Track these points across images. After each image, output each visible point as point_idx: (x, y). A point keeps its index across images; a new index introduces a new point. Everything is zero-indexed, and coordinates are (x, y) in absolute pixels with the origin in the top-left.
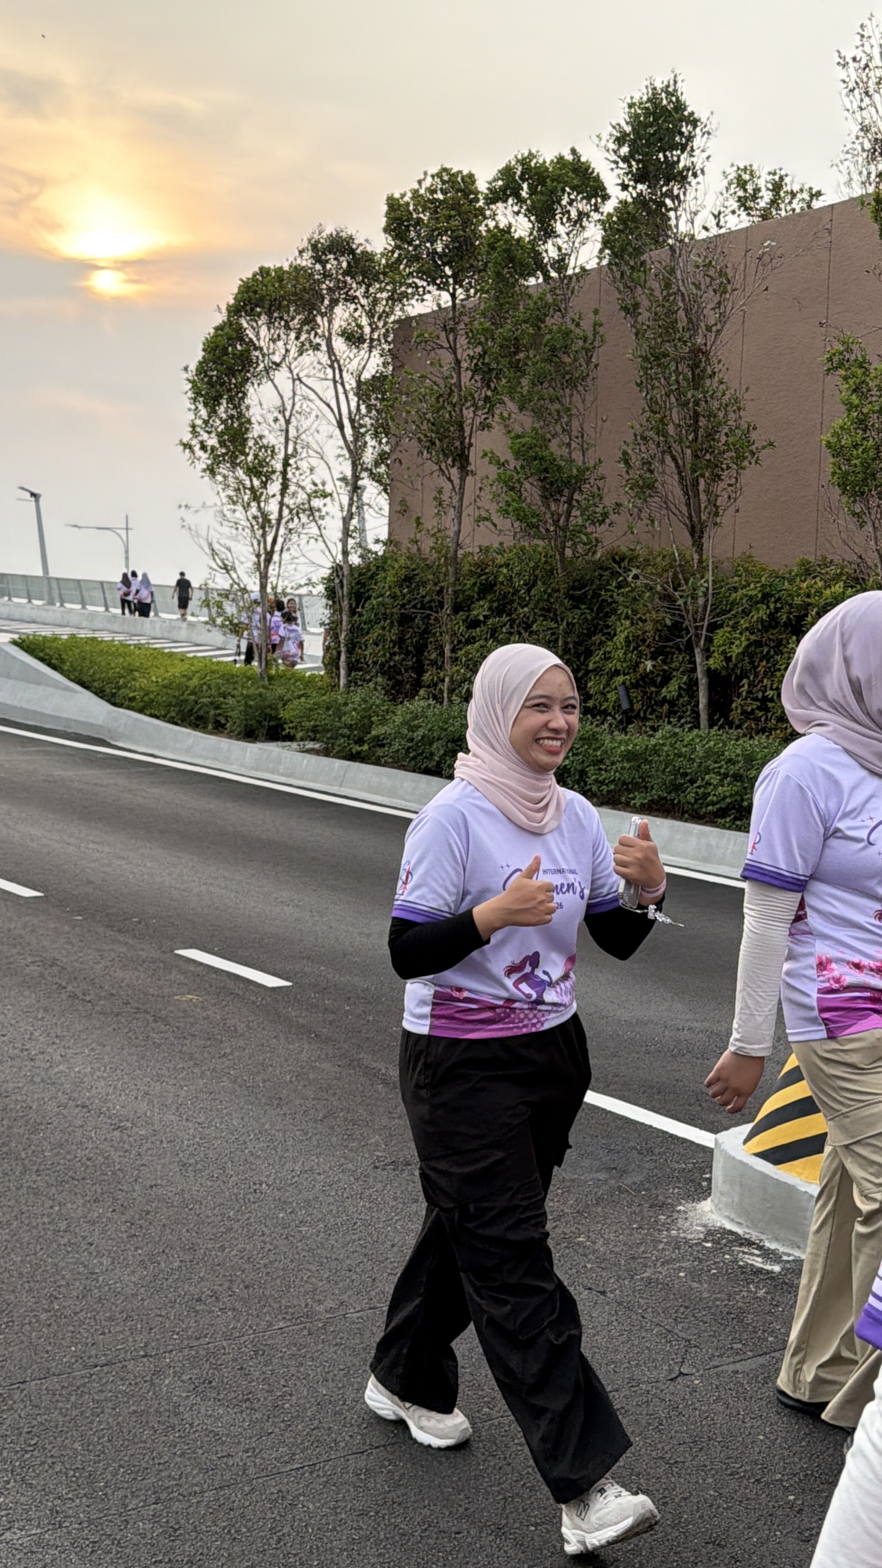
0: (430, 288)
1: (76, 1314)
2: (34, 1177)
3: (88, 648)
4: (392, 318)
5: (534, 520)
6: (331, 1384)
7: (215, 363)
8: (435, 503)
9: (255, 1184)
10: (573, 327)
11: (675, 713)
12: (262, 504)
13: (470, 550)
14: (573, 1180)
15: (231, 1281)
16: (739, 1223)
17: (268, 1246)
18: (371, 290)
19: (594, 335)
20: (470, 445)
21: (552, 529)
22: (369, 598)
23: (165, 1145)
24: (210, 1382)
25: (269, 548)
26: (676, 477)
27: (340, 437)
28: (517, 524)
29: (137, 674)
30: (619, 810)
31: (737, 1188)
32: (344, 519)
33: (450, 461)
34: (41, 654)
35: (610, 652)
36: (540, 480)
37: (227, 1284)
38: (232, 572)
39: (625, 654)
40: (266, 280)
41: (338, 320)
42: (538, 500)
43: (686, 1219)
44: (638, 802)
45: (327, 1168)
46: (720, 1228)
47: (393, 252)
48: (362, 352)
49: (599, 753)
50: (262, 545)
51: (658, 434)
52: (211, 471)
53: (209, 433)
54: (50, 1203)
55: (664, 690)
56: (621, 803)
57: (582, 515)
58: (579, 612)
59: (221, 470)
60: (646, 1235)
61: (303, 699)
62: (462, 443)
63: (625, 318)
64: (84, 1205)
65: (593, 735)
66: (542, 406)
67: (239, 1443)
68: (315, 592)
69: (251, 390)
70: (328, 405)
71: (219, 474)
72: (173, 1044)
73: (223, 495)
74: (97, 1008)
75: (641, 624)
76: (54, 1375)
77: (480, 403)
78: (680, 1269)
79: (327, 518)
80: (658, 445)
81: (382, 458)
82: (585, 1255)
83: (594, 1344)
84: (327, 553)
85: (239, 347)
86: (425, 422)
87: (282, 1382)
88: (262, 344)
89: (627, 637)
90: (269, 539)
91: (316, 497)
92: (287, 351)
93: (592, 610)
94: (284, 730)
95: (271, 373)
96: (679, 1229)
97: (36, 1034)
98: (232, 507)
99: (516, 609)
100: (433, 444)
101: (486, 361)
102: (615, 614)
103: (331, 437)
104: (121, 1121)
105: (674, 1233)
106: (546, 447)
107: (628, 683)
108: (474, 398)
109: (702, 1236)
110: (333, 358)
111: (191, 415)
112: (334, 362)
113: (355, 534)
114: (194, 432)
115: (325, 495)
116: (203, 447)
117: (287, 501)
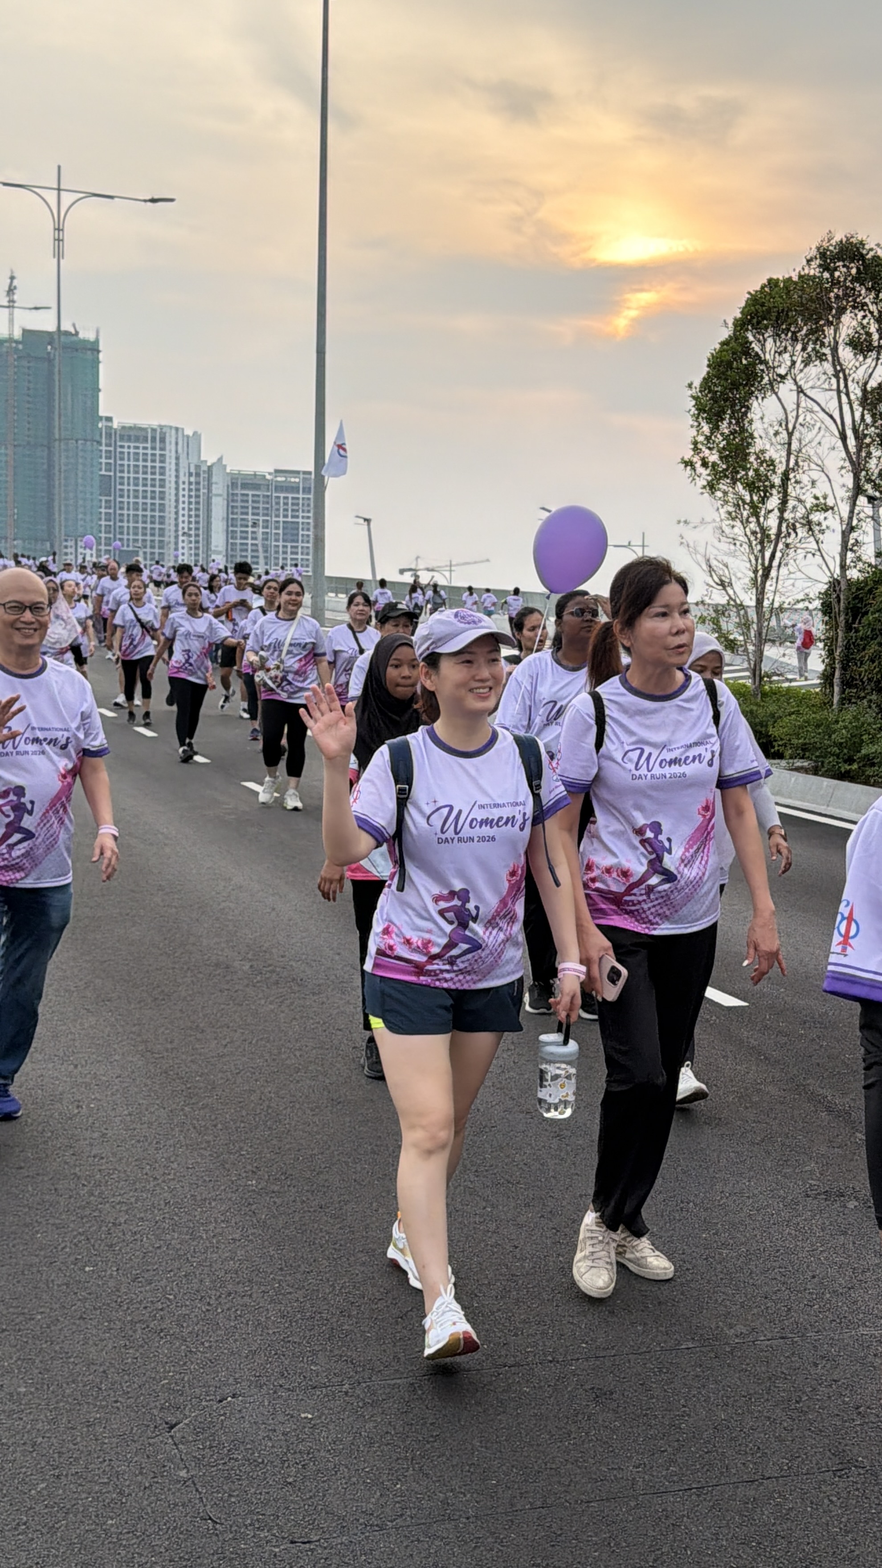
2: (472, 1178)
6: (731, 1411)
7: (719, 378)
9: (682, 1202)
12: (762, 519)
17: (687, 1266)
22: (866, 613)
24: (612, 1393)
25: (767, 563)
27: (842, 448)
32: (843, 532)
38: (728, 589)
40: (773, 293)
41: (845, 328)
45: (756, 1192)
48: (869, 360)
50: (760, 561)
52: (711, 487)
53: (710, 449)
54: (484, 1204)
59: (721, 486)
61: (793, 716)
64: (515, 1208)
68: (811, 607)
69: (755, 404)
70: (831, 417)
71: (719, 489)
73: (722, 511)
79: (827, 531)
84: (824, 567)
85: (744, 362)
88: (768, 357)
90: (768, 554)
91: (817, 510)
92: (794, 363)
94: (773, 747)
95: (776, 386)
98: (731, 522)
103: (834, 448)
110: (838, 368)
111: (694, 432)
112: (840, 372)
113: (855, 548)
114: (696, 449)
115: (826, 509)
116: (705, 464)
117: (786, 515)
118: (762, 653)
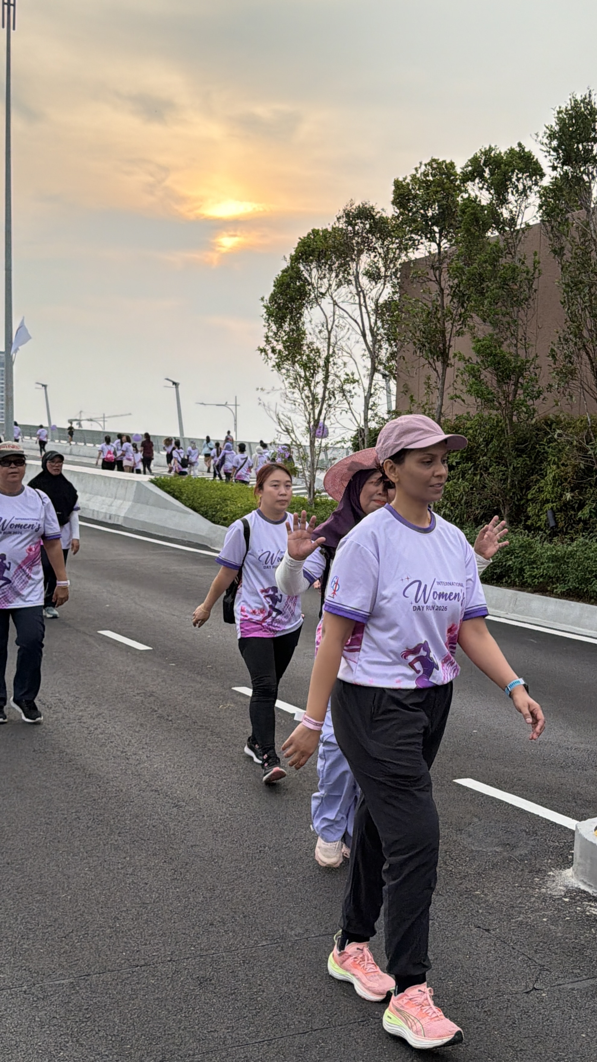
0: (424, 240)
1: (129, 930)
3: (198, 485)
4: (400, 261)
5: (490, 396)
6: (291, 986)
7: (282, 294)
8: (425, 386)
10: (518, 264)
11: (587, 529)
12: (312, 388)
13: (449, 418)
14: (478, 852)
15: (235, 912)
16: (589, 885)
17: (263, 890)
18: (386, 243)
19: (534, 270)
20: (450, 346)
21: (504, 402)
23: (205, 818)
24: (211, 980)
25: (316, 417)
26: (589, 366)
27: (363, 342)
28: (479, 400)
29: (229, 502)
30: (546, 596)
31: (589, 861)
32: (365, 397)
33: (435, 358)
34: (168, 489)
35: (543, 487)
36: (495, 370)
37: (232, 914)
38: (292, 434)
39: (553, 488)
40: (315, 239)
41: (363, 263)
42: (495, 382)
43: (554, 881)
44: (559, 591)
46: (577, 888)
47: (398, 217)
48: (379, 285)
49: (532, 557)
50: (312, 416)
51: (575, 336)
52: (278, 366)
53: (277, 341)
55: (580, 513)
56: (547, 591)
57: (524, 393)
58: (521, 459)
59: (285, 366)
60: (524, 891)
62: (444, 345)
63: (554, 258)
64: (146, 857)
65: (529, 544)
66: (497, 319)
67: (224, 1022)
68: (345, 446)
69: (306, 312)
70: (356, 321)
71: (284, 368)
72: (221, 751)
73: (286, 382)
74: (175, 725)
75: (562, 468)
76: (109, 971)
77: (457, 318)
78: (544, 916)
79: (355, 396)
80: (576, 344)
81: (393, 356)
82: (479, 904)
83: (476, 965)
84: (354, 420)
85: (298, 284)
86: (418, 332)
87: (259, 982)
88: (313, 281)
89: (554, 477)
90: (317, 412)
91: (348, 383)
92: (330, 285)
93: (530, 457)
95: (319, 300)
96: (547, 888)
97: (133, 741)
98: (292, 390)
99: (479, 458)
100: (424, 346)
101: (461, 289)
102: (547, 461)
103: (358, 342)
104: (178, 801)
105: (543, 890)
106: (500, 346)
107: (555, 508)
108: (452, 314)
109: (563, 893)
110: (359, 289)
111: (266, 330)
112: (360, 292)
113: (374, 408)
114: (268, 341)
115: (354, 381)
116: (274, 351)
117: (329, 386)
118: (314, 476)
